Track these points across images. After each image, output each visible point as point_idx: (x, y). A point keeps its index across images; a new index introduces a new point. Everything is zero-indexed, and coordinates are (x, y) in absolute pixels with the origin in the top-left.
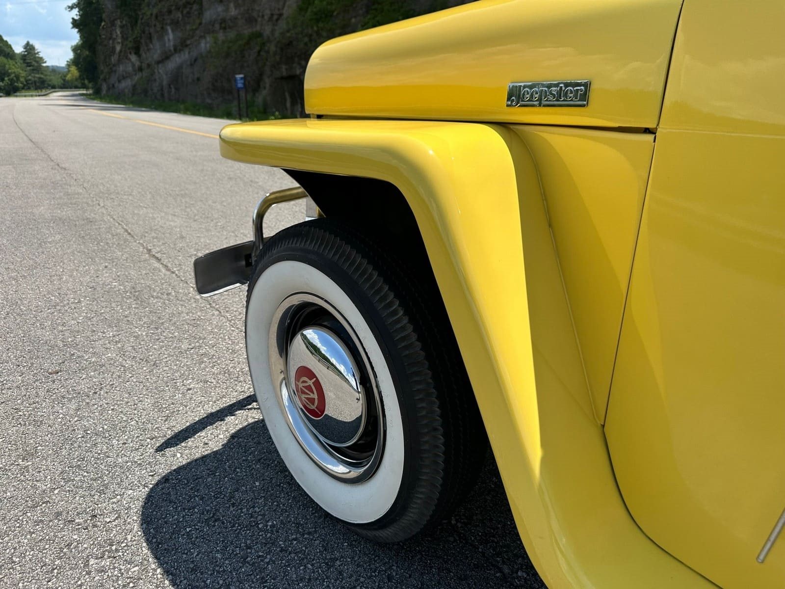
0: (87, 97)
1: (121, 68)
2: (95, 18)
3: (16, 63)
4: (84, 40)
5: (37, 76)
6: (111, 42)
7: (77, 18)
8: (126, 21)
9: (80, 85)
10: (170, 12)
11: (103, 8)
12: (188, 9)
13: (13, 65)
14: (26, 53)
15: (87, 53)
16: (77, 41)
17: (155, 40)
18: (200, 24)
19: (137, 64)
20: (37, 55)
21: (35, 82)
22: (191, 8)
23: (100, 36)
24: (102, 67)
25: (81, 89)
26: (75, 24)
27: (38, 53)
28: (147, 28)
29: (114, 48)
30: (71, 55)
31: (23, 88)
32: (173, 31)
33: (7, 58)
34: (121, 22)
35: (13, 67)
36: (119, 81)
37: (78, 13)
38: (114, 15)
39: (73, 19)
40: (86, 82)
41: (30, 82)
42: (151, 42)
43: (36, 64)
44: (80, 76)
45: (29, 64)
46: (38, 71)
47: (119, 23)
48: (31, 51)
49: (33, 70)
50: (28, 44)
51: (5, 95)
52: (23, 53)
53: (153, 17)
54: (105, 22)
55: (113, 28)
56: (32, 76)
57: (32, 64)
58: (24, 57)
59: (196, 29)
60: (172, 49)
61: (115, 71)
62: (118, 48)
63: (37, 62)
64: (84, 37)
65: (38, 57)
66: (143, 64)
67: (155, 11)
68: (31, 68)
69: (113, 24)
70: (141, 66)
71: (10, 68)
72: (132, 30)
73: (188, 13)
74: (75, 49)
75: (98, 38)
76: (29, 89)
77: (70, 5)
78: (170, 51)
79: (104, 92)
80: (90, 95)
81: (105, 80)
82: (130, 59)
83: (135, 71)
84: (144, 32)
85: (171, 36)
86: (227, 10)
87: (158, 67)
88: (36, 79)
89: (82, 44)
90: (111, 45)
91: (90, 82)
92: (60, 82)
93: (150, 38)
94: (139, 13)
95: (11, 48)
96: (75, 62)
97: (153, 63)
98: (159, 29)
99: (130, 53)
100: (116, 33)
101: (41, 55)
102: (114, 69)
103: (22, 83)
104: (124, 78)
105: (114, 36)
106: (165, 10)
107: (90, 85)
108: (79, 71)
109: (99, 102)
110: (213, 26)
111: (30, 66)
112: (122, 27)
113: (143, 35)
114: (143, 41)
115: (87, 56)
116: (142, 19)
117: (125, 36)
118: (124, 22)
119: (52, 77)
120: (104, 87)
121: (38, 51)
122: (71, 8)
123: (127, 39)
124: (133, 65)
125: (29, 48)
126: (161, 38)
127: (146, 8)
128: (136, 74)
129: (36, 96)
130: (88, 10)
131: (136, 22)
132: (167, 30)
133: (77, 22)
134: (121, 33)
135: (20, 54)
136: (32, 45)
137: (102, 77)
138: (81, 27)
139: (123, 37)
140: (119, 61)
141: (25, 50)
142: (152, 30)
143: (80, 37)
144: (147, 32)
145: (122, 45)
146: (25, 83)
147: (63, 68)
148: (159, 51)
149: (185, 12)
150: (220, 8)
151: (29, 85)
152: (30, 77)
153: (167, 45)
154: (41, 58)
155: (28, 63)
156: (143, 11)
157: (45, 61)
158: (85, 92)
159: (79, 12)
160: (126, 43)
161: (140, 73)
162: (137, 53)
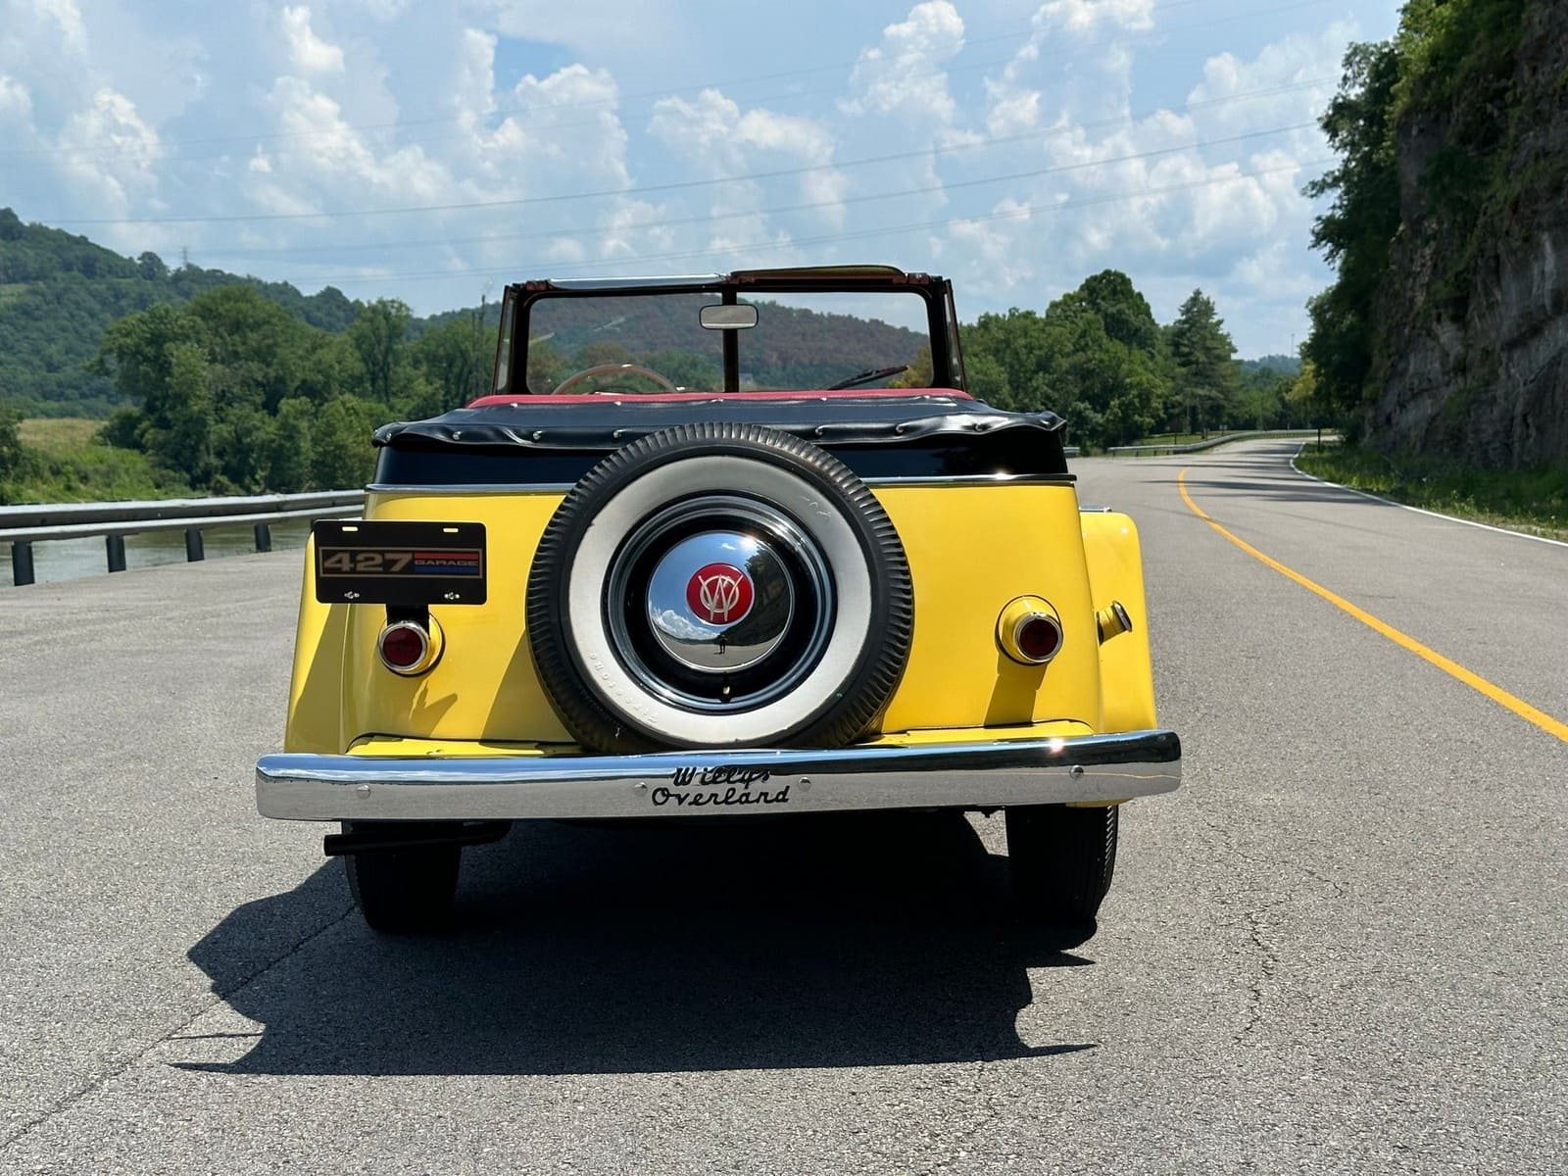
1: (1411, 365)
2: (1381, 213)
3: (1152, 357)
4: (1346, 277)
6: (1405, 283)
8: (1451, 221)
10: (1557, 189)
11: (1401, 183)
13: (1143, 363)
14: (1186, 326)
15: (1349, 317)
16: (1330, 283)
17: (1507, 276)
19: (1457, 349)
20: (1215, 331)
21: (1193, 411)
23: (1386, 266)
24: (1377, 360)
26: (1326, 231)
27: (1218, 324)
28: (1491, 241)
29: (1409, 304)
30: (1305, 329)
31: (1153, 431)
32: (1555, 245)
33: (1129, 344)
34: (1437, 224)
35: (1140, 370)
36: (1402, 406)
37: (1338, 203)
38: (1423, 202)
39: (1321, 219)
40: (1334, 406)
41: (1178, 411)
42: (1498, 282)
43: (1203, 359)
44: (1319, 391)
45: (1188, 359)
46: (1210, 377)
47: (1433, 226)
48: (1199, 319)
49: (1197, 375)
50: (1196, 299)
52: (1178, 326)
53: (1510, 205)
54: (1407, 222)
55: (1419, 241)
56: (1187, 395)
57: (1194, 359)
58: (1178, 337)
60: (1548, 302)
61: (1401, 376)
62: (1419, 301)
63: (1212, 351)
64: (1353, 266)
65: (1217, 337)
66: (1471, 352)
67: (1516, 190)
68: (1190, 368)
69: (1419, 231)
70: (1465, 357)
71: (1131, 373)
72: (1462, 247)
75: (1381, 271)
76: (1177, 431)
77: (1319, 178)
78: (1544, 306)
81: (1374, 400)
82: (1436, 338)
83: (1445, 373)
84: (1483, 253)
85: (1550, 264)
87: (1510, 359)
88: (1197, 402)
89: (1344, 288)
90: (1407, 293)
92: (1272, 405)
93: (1497, 272)
94: (1484, 195)
95: (1149, 315)
96: (1314, 350)
97: (1498, 347)
98: (1518, 245)
99: (1439, 319)
100: (1423, 256)
101: (1226, 329)
102: (1400, 365)
103: (1152, 417)
104: (1416, 396)
105: (1417, 267)
106: (1542, 185)
111: (1186, 365)
112: (1437, 239)
113: (1480, 263)
114: (1479, 279)
115: (1349, 329)
117: (1440, 266)
118: (1445, 225)
119: (1255, 394)
121: (1221, 317)
122: (1319, 187)
123: (1443, 273)
124: (1445, 355)
125: (1198, 310)
126: (1522, 268)
127: (1500, 181)
128: (1448, 385)
130: (1365, 190)
131: (1473, 222)
132: (1540, 245)
133: (1333, 226)
134: (1434, 254)
136: (1205, 303)
137: (1368, 392)
138: (1346, 240)
139: (1434, 268)
140: (1410, 344)
141: (1184, 317)
142: (1502, 248)
143: (1339, 270)
144: (1489, 253)
145: (1429, 291)
146: (1162, 414)
148: (1514, 312)
151: (1174, 421)
152: (1180, 398)
153: (1534, 290)
154: (1225, 339)
155: (1183, 355)
156: (1493, 189)
157: (1235, 345)
159: (1342, 197)
160: (1439, 285)
161: (1460, 380)
162: (1459, 319)
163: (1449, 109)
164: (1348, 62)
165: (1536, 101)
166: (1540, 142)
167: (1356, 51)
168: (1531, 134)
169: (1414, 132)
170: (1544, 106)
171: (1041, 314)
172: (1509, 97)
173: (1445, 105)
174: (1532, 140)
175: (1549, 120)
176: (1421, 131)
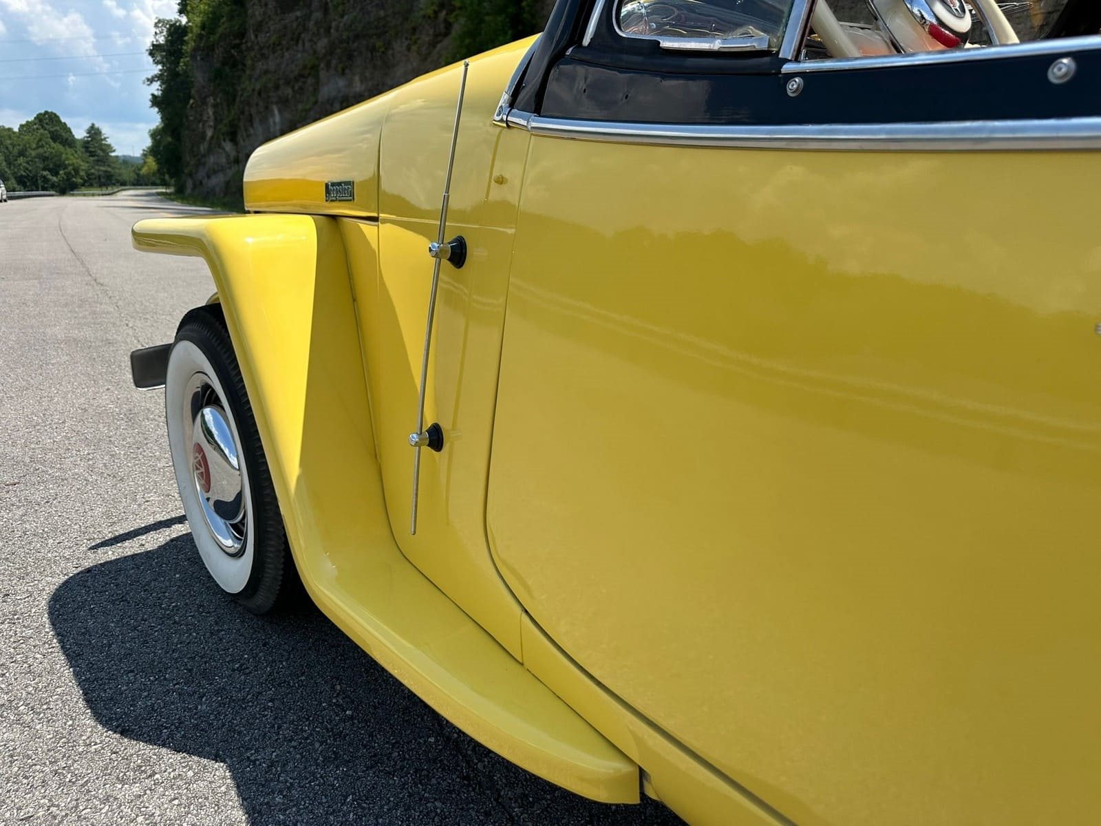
0: (167, 197)
1: (211, 160)
2: (181, 95)
3: (76, 152)
4: (167, 122)
5: (102, 168)
6: (201, 125)
7: (158, 93)
8: (221, 99)
9: (158, 181)
10: (277, 87)
11: (192, 82)
12: (300, 84)
13: (73, 155)
14: (89, 139)
15: (170, 139)
16: (158, 124)
17: (257, 123)
18: (316, 102)
19: (233, 154)
20: (104, 142)
21: (99, 177)
22: (304, 83)
23: (187, 117)
24: (187, 157)
25: (160, 187)
26: (156, 101)
27: (105, 139)
28: (247, 108)
29: (204, 133)
30: (148, 142)
31: (83, 185)
32: (280, 111)
33: (64, 146)
34: (214, 100)
35: (72, 157)
36: (209, 177)
37: (160, 88)
38: (206, 90)
39: (153, 95)
40: (167, 177)
41: (93, 177)
42: (252, 126)
43: (102, 154)
44: (159, 170)
45: (93, 154)
46: (105, 162)
47: (212, 101)
48: (95, 136)
49: (98, 161)
50: (93, 127)
51: (58, 194)
52: (86, 139)
53: (256, 93)
54: (194, 99)
55: (205, 107)
56: (96, 170)
57: (97, 153)
58: (86, 145)
59: (310, 110)
61: (204, 164)
62: (209, 133)
63: (103, 151)
64: (167, 119)
65: (105, 145)
66: (240, 155)
67: (258, 87)
68: (96, 158)
69: (204, 103)
70: (238, 157)
71: (67, 159)
72: (229, 110)
73: (301, 88)
74: (154, 135)
75: (184, 120)
76: (91, 185)
77: (150, 77)
79: (188, 191)
80: (170, 194)
81: (190, 175)
82: (223, 149)
83: (229, 163)
84: (243, 113)
85: (277, 118)
86: (350, 84)
88: (101, 173)
89: (163, 128)
90: (200, 130)
91: (171, 177)
92: (133, 176)
93: (250, 120)
94: (239, 88)
95: (71, 132)
96: (154, 151)
98: (262, 110)
99: (224, 140)
100: (208, 113)
101: (109, 141)
102: (203, 160)
103: (82, 179)
104: (215, 172)
105: (205, 119)
106: (270, 85)
107: (173, 181)
108: (158, 163)
109: (179, 204)
110: (332, 105)
111: (93, 156)
112: (215, 106)
113: (241, 116)
114: (241, 124)
115: (170, 144)
116: (242, 95)
117: (218, 118)
118: (218, 100)
119: (123, 171)
120: (190, 184)
121: (105, 136)
122: (151, 81)
123: (221, 121)
124: (228, 156)
125: (94, 132)
126: (264, 120)
127: (247, 83)
128: (230, 168)
129: (99, 195)
130: (172, 83)
131: (234, 100)
132: (272, 111)
133: (158, 99)
134: (214, 113)
135: (81, 140)
136: (98, 129)
137: (186, 171)
138: (163, 106)
139: (216, 119)
140: (210, 151)
141: (88, 135)
142: (253, 111)
143: (162, 118)
144: (247, 113)
145: (215, 128)
146: (86, 178)
147: (137, 158)
149: (296, 88)
150: (341, 83)
151: (91, 181)
152: (93, 171)
153: (272, 130)
154: (109, 146)
155: (91, 152)
156: (243, 86)
157: (114, 149)
158: (164, 190)
159: (160, 86)
160: (220, 126)
161: (236, 166)
162: (234, 140)
163: (213, 50)
164: (156, 25)
165: (261, 49)
166: (265, 67)
167: (159, 21)
168: (260, 63)
169: (199, 58)
170: (265, 51)
171: (16, 130)
172: (244, 47)
173: (211, 48)
174: (260, 66)
175: (268, 58)
176: (202, 59)
